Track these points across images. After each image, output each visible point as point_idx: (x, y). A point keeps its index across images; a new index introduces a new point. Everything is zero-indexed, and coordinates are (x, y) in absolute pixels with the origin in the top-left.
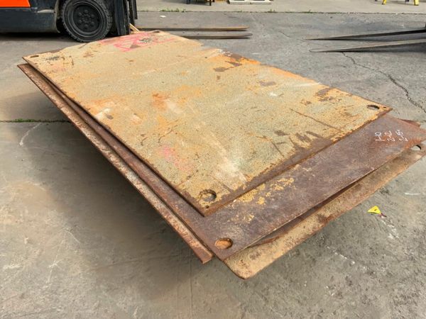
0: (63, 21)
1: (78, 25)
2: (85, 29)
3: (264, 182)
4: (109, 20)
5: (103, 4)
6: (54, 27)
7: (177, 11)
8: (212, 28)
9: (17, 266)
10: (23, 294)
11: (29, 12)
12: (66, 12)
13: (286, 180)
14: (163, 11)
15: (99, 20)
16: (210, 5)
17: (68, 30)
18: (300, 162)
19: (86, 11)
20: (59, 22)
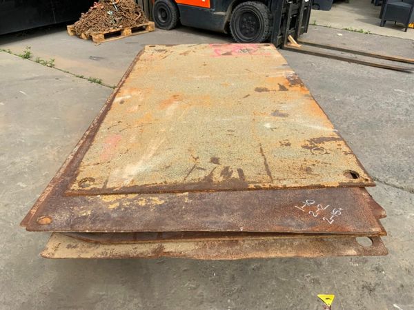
0: (230, 23)
1: (241, 29)
2: (245, 34)
3: (138, 193)
4: (266, 28)
5: (265, 14)
6: (222, 28)
7: (361, 32)
8: (377, 53)
9: (24, 186)
10: (8, 204)
11: (208, 12)
12: (234, 16)
13: (157, 200)
14: (346, 29)
15: (258, 27)
16: (406, 31)
17: (232, 32)
18: (191, 191)
19: (250, 18)
20: (227, 25)
